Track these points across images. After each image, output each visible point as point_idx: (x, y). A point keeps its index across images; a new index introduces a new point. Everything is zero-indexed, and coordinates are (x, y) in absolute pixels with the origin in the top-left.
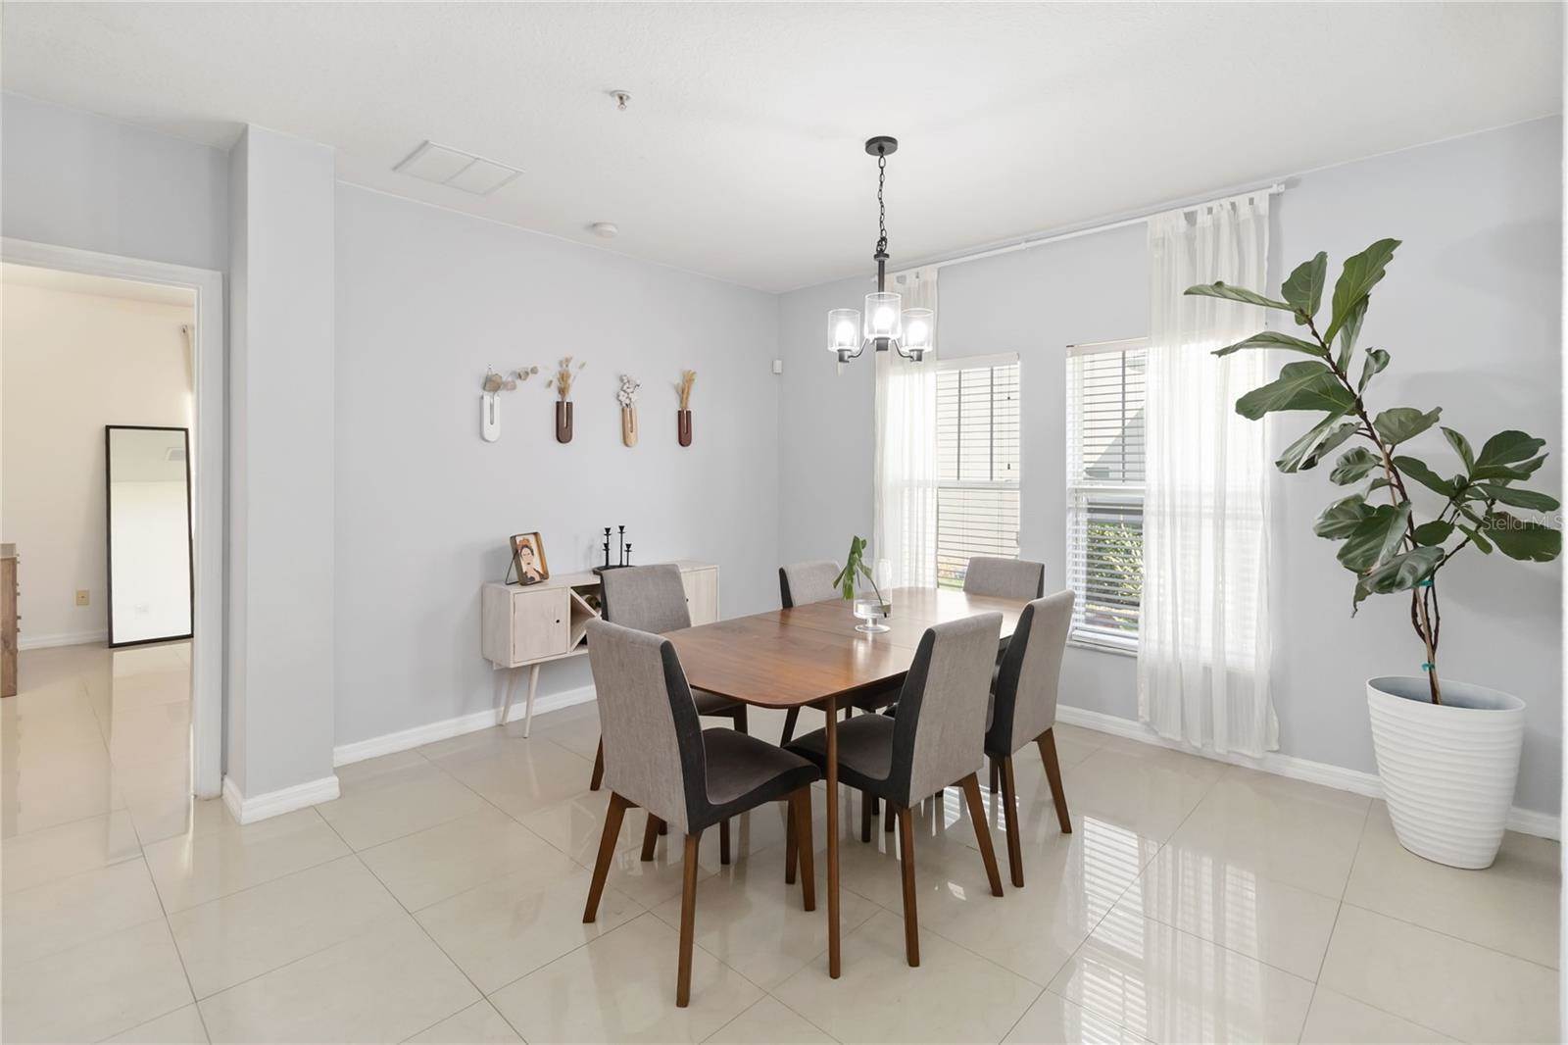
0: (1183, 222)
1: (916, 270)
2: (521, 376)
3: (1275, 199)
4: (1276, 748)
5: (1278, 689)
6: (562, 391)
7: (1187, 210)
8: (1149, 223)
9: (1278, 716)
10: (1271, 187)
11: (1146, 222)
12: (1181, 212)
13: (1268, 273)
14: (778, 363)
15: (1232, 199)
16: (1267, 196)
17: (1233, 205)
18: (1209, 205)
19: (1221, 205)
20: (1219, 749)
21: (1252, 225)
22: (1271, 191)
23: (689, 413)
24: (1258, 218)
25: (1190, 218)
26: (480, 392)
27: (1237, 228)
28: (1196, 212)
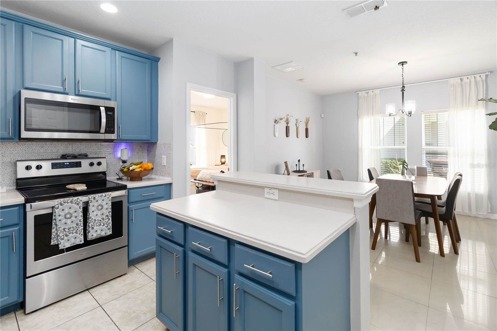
0: (459, 81)
1: (373, 90)
2: (281, 119)
3: (487, 76)
4: (490, 212)
5: (490, 198)
6: (287, 123)
7: (461, 77)
8: (449, 81)
9: (490, 204)
10: (486, 73)
11: (448, 80)
12: (459, 78)
13: (486, 94)
14: (323, 115)
15: (475, 75)
16: (485, 75)
17: (475, 77)
18: (468, 76)
19: (471, 77)
20: (474, 213)
21: (481, 82)
22: (486, 74)
23: (308, 129)
24: (482, 80)
25: (461, 80)
26: (274, 124)
27: (476, 83)
28: (463, 78)
